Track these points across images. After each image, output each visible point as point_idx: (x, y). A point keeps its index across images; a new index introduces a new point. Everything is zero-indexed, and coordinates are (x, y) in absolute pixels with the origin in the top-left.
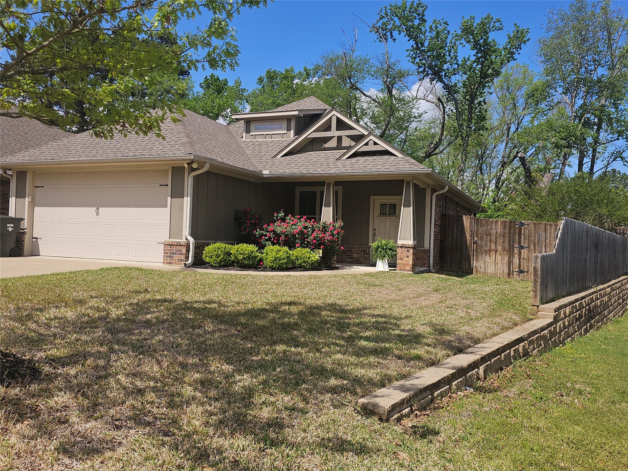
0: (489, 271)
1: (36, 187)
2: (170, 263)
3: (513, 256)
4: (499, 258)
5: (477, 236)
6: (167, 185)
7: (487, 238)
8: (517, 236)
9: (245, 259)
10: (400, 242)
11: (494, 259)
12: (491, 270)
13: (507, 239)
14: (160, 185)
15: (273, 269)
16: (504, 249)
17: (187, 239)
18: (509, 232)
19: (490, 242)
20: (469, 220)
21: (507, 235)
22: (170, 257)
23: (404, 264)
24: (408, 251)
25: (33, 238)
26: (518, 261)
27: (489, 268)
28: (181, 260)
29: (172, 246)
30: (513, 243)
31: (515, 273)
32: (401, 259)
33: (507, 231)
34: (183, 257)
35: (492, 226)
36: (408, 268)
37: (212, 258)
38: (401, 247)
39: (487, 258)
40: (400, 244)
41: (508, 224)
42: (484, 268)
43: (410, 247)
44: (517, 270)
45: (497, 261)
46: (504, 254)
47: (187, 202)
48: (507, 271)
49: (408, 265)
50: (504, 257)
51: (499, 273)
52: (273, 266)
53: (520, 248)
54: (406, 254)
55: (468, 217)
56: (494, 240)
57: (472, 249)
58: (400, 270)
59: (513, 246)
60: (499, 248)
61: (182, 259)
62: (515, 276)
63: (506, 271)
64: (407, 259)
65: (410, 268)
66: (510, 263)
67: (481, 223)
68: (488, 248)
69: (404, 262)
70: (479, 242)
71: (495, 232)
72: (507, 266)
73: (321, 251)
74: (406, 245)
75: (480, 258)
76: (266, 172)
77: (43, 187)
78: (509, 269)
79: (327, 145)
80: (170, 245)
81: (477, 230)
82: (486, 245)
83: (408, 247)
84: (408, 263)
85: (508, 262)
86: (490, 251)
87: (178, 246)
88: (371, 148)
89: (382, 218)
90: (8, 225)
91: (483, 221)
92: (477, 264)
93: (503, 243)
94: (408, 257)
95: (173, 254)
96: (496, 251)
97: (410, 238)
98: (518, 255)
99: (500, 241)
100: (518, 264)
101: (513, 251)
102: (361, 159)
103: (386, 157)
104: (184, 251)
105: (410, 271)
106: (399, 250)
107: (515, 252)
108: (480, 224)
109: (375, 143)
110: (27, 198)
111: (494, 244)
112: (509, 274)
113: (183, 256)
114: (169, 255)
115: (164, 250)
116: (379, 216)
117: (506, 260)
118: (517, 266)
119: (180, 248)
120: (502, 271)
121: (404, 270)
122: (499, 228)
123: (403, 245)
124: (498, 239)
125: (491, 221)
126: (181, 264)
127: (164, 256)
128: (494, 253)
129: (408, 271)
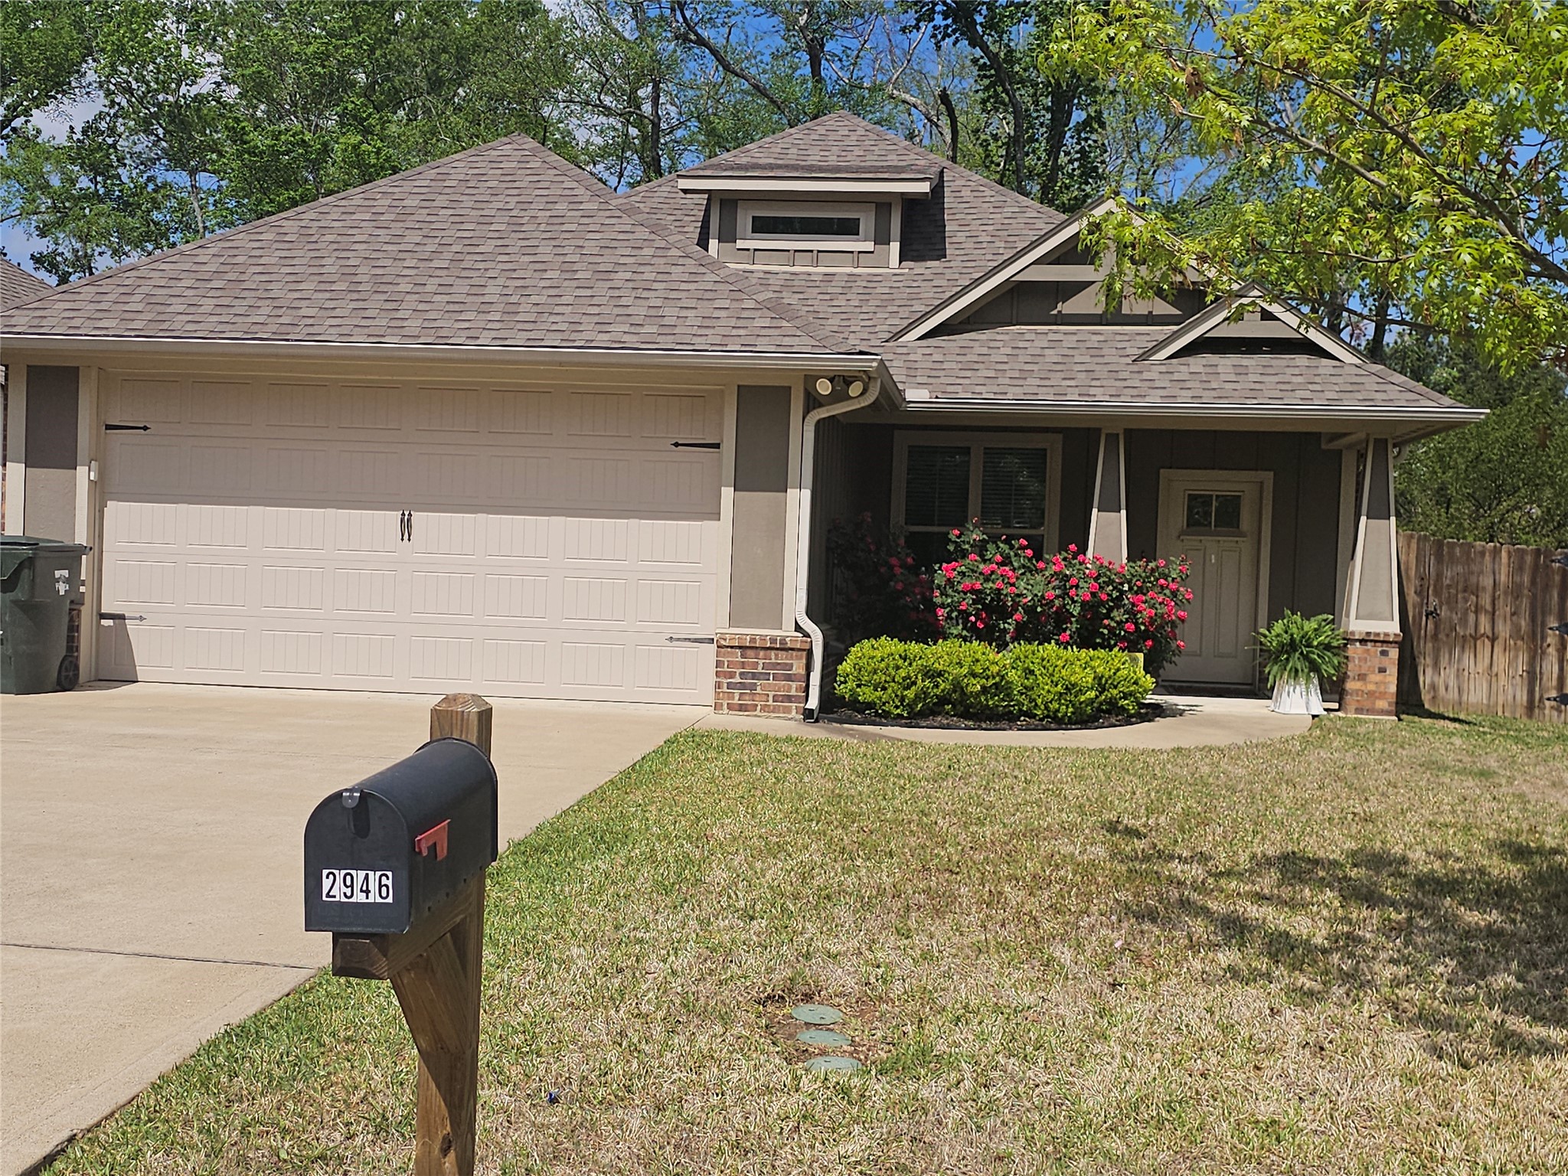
0: (1473, 699)
1: (109, 427)
2: (742, 708)
3: (1543, 653)
4: (1501, 660)
5: (1437, 593)
6: (717, 446)
7: (1466, 600)
8: (1556, 596)
9: (985, 690)
10: (1357, 626)
11: (1487, 661)
12: (1477, 694)
13: (1525, 603)
14: (676, 445)
15: (1056, 722)
16: (1516, 634)
17: (798, 628)
18: (1533, 582)
19: (1476, 612)
20: (1414, 545)
21: (1526, 592)
22: (743, 686)
23: (1370, 694)
24: (1384, 653)
25: (103, 616)
26: (1556, 668)
27: (1472, 688)
28: (789, 698)
29: (750, 652)
30: (1544, 614)
31: (1547, 703)
32: (1362, 677)
33: (1526, 579)
34: (794, 689)
35: (1481, 563)
36: (1382, 704)
37: (884, 689)
38: (1363, 641)
39: (1468, 660)
40: (1360, 633)
41: (1529, 559)
42: (1456, 690)
43: (1391, 643)
44: (1554, 694)
45: (1495, 669)
46: (1517, 649)
47: (799, 503)
48: (1525, 698)
49: (1382, 695)
50: (1517, 657)
51: (1500, 702)
52: (1058, 711)
53: (1563, 629)
54: (1377, 661)
55: (1412, 536)
56: (1489, 607)
57: (1423, 632)
58: (1358, 711)
59: (1543, 624)
60: (1504, 629)
61: (793, 693)
62: (1547, 712)
63: (1522, 697)
64: (1378, 677)
65: (1390, 704)
66: (1532, 677)
67: (1451, 554)
68: (1471, 630)
69: (1371, 687)
70: (1444, 613)
71: (1491, 582)
72: (1526, 682)
73: (1140, 656)
74: (1378, 634)
75: (1444, 661)
76: (916, 395)
77: (145, 428)
78: (1531, 692)
79: (1067, 307)
80: (740, 647)
81: (1439, 576)
82: (1464, 621)
83: (1383, 642)
84: (1382, 689)
85: (1528, 672)
86: (1475, 639)
87: (773, 653)
88: (1252, 328)
90: (57, 574)
91: (1458, 550)
92: (1436, 679)
93: (1513, 614)
94: (1382, 670)
95: (754, 676)
96: (1493, 640)
97: (1388, 615)
98: (1558, 650)
99: (1504, 609)
100: (1555, 676)
101: (1544, 638)
103: (1302, 360)
104: (799, 668)
105: (1388, 713)
106: (1355, 650)
107: (1549, 640)
108: (1446, 558)
109: (1267, 316)
110: (82, 471)
111: (1489, 617)
112: (1530, 708)
113: (794, 685)
114: (737, 679)
115: (719, 664)
116: (1183, 533)
117: (1521, 666)
118: (1554, 683)
119: (783, 658)
120: (1510, 698)
121: (1369, 712)
122: (1504, 570)
123: (1368, 634)
124: (1500, 603)
125: (1479, 549)
126: (788, 710)
127: (718, 685)
128: (1488, 643)
129: (1383, 712)
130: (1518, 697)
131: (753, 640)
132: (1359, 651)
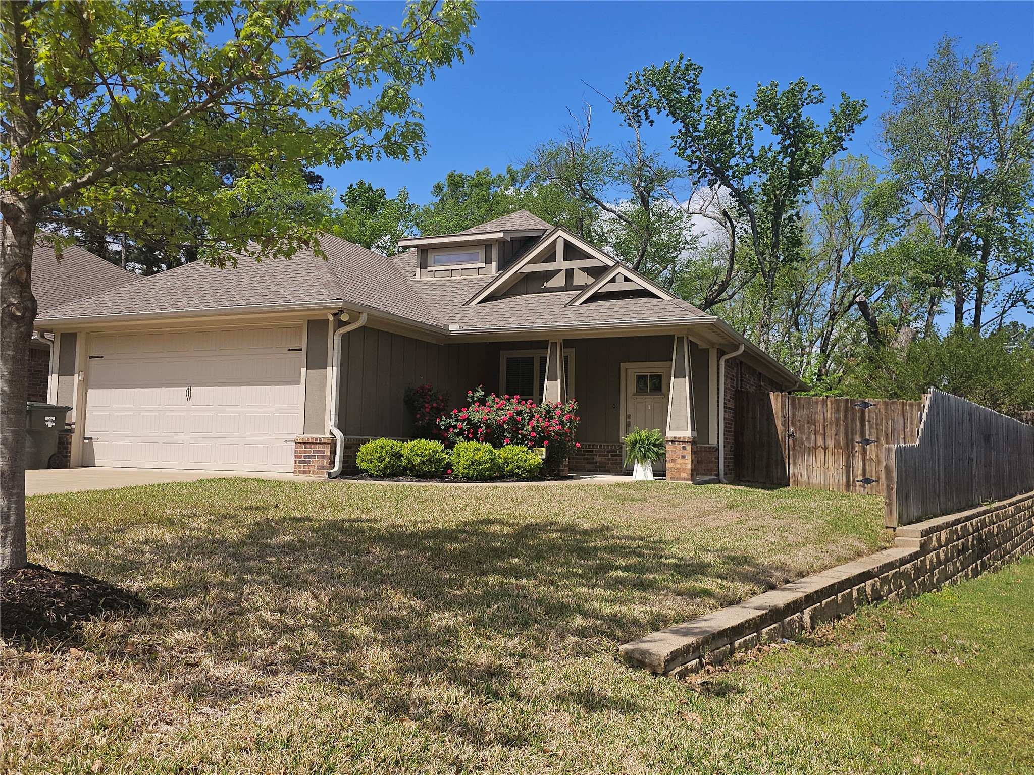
0: (816, 482)
1: (91, 357)
2: (304, 473)
3: (853, 456)
4: (830, 459)
5: (793, 425)
6: (301, 350)
7: (809, 428)
8: (858, 424)
9: (423, 463)
10: (670, 434)
11: (823, 461)
12: (818, 478)
13: (842, 428)
14: (289, 350)
15: (468, 479)
16: (837, 445)
17: (331, 434)
18: (846, 417)
19: (815, 434)
20: (779, 400)
21: (842, 422)
22: (305, 462)
23: (678, 469)
24: (684, 448)
25: (85, 439)
26: (861, 464)
27: (815, 475)
28: (323, 467)
29: (308, 446)
30: (852, 434)
31: (857, 483)
32: (673, 461)
33: (842, 416)
34: (325, 462)
35: (817, 407)
36: (684, 475)
37: (371, 462)
38: (672, 442)
39: (812, 460)
40: (671, 438)
41: (842, 405)
42: (806, 477)
43: (687, 442)
44: (861, 478)
45: (827, 465)
46: (838, 454)
47: (332, 374)
48: (845, 481)
49: (684, 470)
50: (839, 458)
51: (831, 483)
52: (468, 473)
53: (864, 442)
54: (680, 452)
55: (778, 395)
56: (822, 431)
57: (787, 445)
58: (672, 478)
59: (853, 440)
60: (831, 443)
61: (325, 465)
62: (857, 488)
64: (682, 461)
65: (688, 475)
66: (848, 467)
67: (800, 403)
68: (812, 444)
69: (678, 466)
70: (797, 435)
71: (822, 417)
72: (845, 472)
73: (544, 449)
74: (680, 438)
75: (799, 461)
76: (453, 327)
77: (102, 357)
78: (848, 477)
79: (550, 284)
80: (304, 443)
81: (794, 415)
82: (809, 439)
83: (683, 442)
84: (684, 467)
85: (846, 467)
86: (815, 449)
87: (317, 446)
88: (620, 286)
89: (640, 398)
90: (47, 418)
91: (803, 401)
92: (795, 470)
93: (836, 435)
94: (683, 457)
95: (309, 457)
96: (825, 449)
97: (686, 428)
98: (862, 454)
99: (831, 432)
100: (861, 468)
101: (853, 448)
102: (605, 304)
103: (645, 300)
104: (327, 452)
105: (687, 480)
106: (669, 447)
107: (856, 449)
108: (797, 406)
109: (626, 279)
110: (76, 376)
111: (822, 437)
112: (848, 486)
113: (325, 461)
114: (303, 459)
115: (296, 452)
116: (634, 395)
117: (842, 463)
118: (861, 472)
119: (321, 448)
120: (836, 481)
121: (678, 479)
122: (829, 411)
123: (675, 438)
124: (828, 430)
125: (814, 400)
126: (322, 473)
127: (295, 462)
128: (823, 451)
129: (684, 479)
130: (841, 480)
131: (308, 440)
132: (671, 447)
